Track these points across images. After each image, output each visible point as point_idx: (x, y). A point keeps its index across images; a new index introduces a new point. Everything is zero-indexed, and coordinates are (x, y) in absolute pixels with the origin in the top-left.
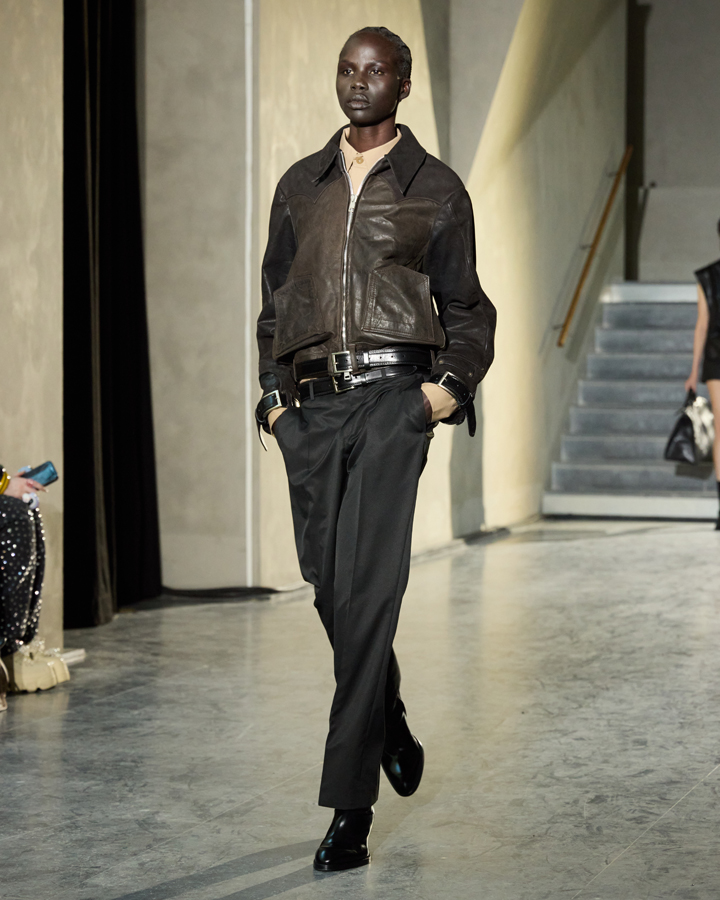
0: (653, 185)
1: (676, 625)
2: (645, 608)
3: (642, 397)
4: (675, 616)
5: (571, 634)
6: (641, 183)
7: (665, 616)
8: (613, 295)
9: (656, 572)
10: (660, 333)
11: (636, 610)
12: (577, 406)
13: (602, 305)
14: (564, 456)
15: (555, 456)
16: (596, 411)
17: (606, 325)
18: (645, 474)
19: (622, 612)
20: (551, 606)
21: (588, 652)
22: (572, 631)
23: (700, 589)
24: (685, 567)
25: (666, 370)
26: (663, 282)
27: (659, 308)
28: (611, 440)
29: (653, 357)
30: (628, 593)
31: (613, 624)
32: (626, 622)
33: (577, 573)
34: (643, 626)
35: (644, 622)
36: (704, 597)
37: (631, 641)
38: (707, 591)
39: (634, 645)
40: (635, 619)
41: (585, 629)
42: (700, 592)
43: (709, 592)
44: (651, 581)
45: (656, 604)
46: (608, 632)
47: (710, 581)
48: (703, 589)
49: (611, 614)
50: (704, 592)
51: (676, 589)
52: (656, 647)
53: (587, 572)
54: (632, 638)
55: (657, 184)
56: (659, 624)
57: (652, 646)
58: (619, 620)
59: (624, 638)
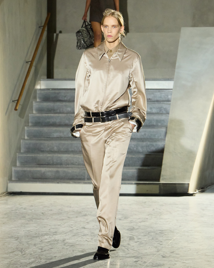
0: (61, 32)
1: (72, 246)
2: (57, 237)
3: (56, 135)
5: (22, 251)
6: (55, 32)
7: (67, 241)
8: (42, 85)
9: (63, 220)
10: (64, 104)
11: (53, 239)
12: (24, 139)
13: (36, 90)
14: (18, 164)
15: (14, 164)
16: (33, 142)
17: (38, 100)
18: (57, 172)
19: (46, 239)
20: (12, 237)
21: (30, 259)
22: (22, 249)
23: (84, 228)
24: (77, 217)
26: (65, 79)
27: (64, 91)
28: (41, 156)
29: (61, 115)
30: (49, 230)
31: (42, 245)
32: (48, 244)
33: (25, 221)
34: (56, 246)
35: (57, 244)
36: (86, 232)
37: (50, 253)
38: (87, 228)
39: (52, 255)
40: (52, 242)
41: (29, 248)
42: (84, 229)
43: (88, 229)
44: (60, 224)
45: (63, 235)
46: (39, 249)
47: (88, 224)
48: (86, 227)
49: (41, 240)
50: (86, 229)
51: (72, 228)
52: (63, 256)
53: (29, 220)
54: (51, 252)
55: (63, 32)
56: (64, 245)
57: (60, 255)
58: (45, 243)
59: (47, 252)
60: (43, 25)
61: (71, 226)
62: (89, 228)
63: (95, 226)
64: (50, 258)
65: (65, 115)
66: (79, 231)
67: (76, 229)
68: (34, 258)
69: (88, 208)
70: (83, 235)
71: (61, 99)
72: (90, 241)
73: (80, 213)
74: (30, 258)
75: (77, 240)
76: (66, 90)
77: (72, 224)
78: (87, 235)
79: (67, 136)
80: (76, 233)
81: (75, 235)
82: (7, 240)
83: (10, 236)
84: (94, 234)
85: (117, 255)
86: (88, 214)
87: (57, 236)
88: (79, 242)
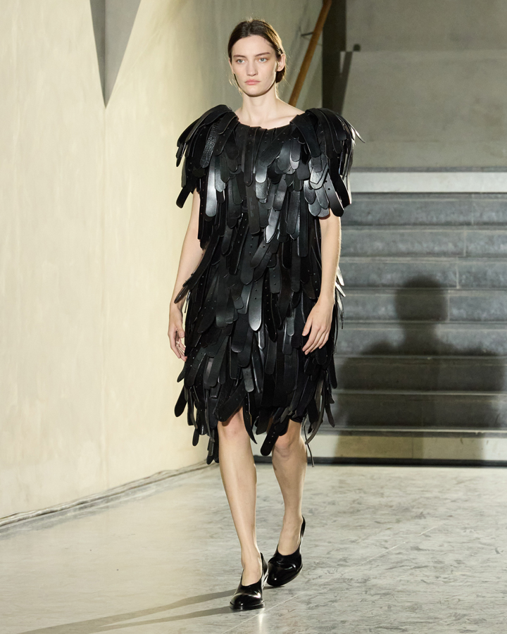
0: (357, 48)
1: (387, 594)
2: (348, 572)
4: (386, 582)
6: (343, 48)
7: (373, 582)
9: (362, 527)
10: (366, 231)
11: (337, 576)
19: (320, 577)
21: (278, 627)
23: (418, 549)
24: (398, 521)
25: (374, 277)
27: (365, 199)
30: (328, 553)
31: (309, 593)
32: (325, 590)
33: (264, 530)
34: (346, 595)
35: (347, 589)
36: (422, 558)
37: (331, 613)
38: (426, 550)
39: (335, 618)
40: (337, 586)
41: (275, 600)
42: (416, 552)
43: (427, 552)
44: (356, 538)
45: (362, 568)
46: (302, 602)
47: (429, 538)
48: (421, 547)
49: (307, 580)
50: (422, 552)
51: (386, 548)
52: (362, 620)
53: (277, 528)
54: (332, 610)
55: (363, 47)
56: (366, 592)
57: (356, 619)
58: (317, 588)
59: (322, 610)
60: (312, 30)
61: (383, 543)
62: (429, 550)
63: (446, 545)
64: (329, 624)
65: (369, 259)
66: (405, 557)
67: (398, 552)
68: (289, 625)
69: (428, 498)
70: (415, 568)
71: (358, 219)
72: (433, 583)
73: (407, 510)
74: (280, 625)
75: (399, 579)
76: (371, 196)
77: (386, 538)
78: (426, 567)
79: (375, 314)
80: (397, 562)
81: (395, 567)
82: (219, 578)
83: (227, 568)
84: (442, 565)
85: (501, 619)
86: (428, 514)
87: (347, 570)
88: (403, 585)
